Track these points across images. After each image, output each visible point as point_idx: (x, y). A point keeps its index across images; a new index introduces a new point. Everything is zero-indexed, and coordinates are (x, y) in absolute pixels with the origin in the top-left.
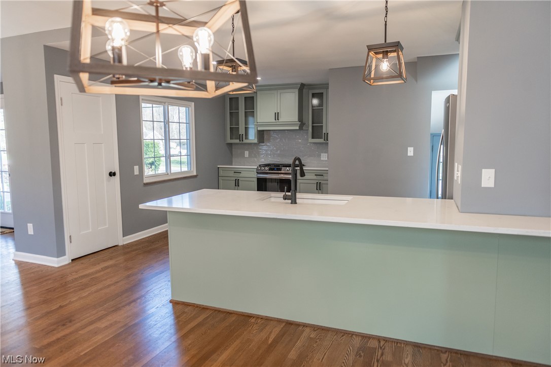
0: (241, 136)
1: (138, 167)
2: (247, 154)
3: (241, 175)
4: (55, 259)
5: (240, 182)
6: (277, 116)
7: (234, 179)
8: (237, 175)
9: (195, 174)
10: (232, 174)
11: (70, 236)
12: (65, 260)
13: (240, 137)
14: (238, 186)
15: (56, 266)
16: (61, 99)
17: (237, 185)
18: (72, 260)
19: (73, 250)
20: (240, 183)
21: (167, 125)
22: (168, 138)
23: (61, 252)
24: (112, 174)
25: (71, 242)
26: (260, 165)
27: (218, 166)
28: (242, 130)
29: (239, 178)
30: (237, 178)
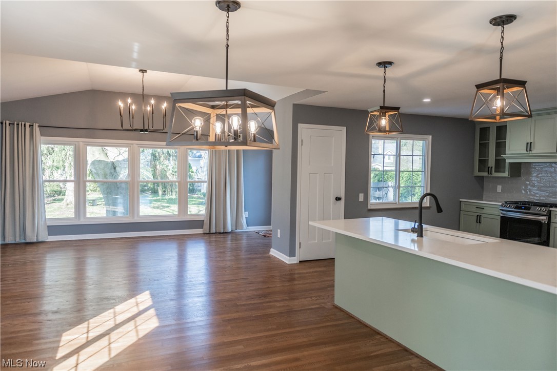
0: (490, 168)
1: (363, 194)
2: (499, 188)
3: (484, 211)
4: (288, 258)
6: (529, 146)
7: (476, 214)
8: (479, 211)
9: (428, 205)
10: (474, 209)
11: (300, 243)
12: (294, 260)
13: (489, 170)
14: (480, 223)
15: (288, 263)
16: (302, 141)
17: (478, 221)
18: (300, 262)
19: (302, 254)
20: (482, 219)
21: (398, 158)
22: (398, 170)
23: (292, 254)
24: (338, 199)
25: (300, 247)
26: (506, 202)
27: (461, 200)
28: (492, 163)
29: (481, 214)
30: (479, 214)
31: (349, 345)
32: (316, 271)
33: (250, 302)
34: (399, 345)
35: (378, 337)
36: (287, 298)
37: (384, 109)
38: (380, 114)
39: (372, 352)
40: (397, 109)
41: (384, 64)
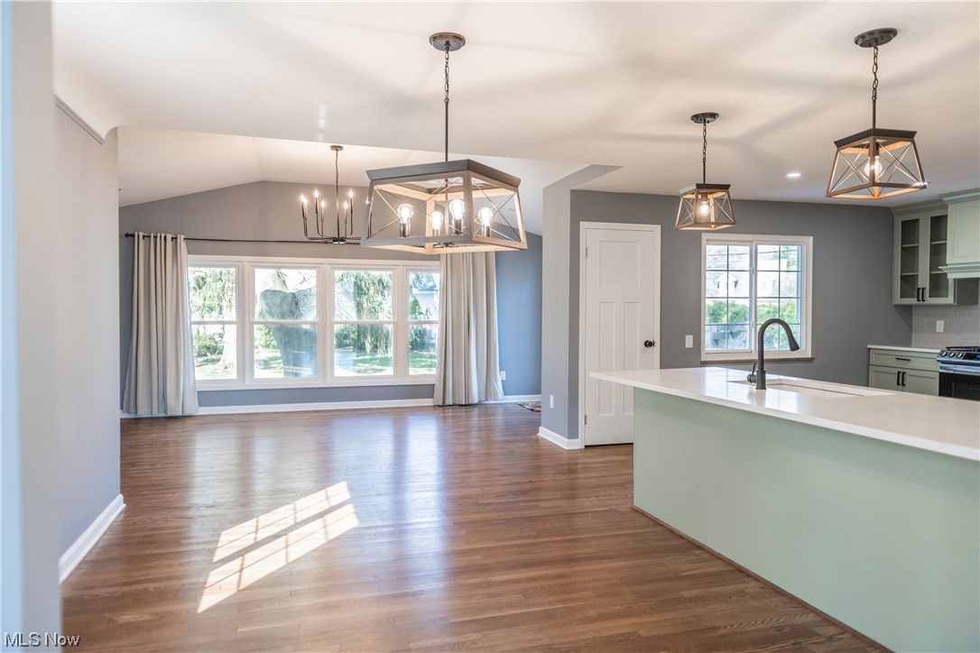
0: (921, 291)
1: (692, 336)
2: (940, 325)
3: (910, 365)
4: (566, 440)
5: (907, 377)
7: (896, 371)
8: (902, 364)
9: (810, 356)
10: (894, 362)
11: (585, 416)
12: (577, 444)
13: (919, 293)
14: (903, 385)
15: (566, 448)
16: (587, 250)
17: (900, 382)
18: (585, 446)
19: (588, 435)
20: (907, 379)
21: (754, 276)
23: (573, 433)
24: (649, 344)
25: (585, 423)
27: (869, 346)
28: (924, 281)
29: (905, 371)
30: (901, 370)
31: (648, 561)
32: (612, 461)
33: (498, 501)
34: (730, 563)
35: (697, 552)
36: (558, 496)
37: (704, 188)
38: (697, 197)
39: (683, 571)
40: (725, 187)
41: (703, 118)
